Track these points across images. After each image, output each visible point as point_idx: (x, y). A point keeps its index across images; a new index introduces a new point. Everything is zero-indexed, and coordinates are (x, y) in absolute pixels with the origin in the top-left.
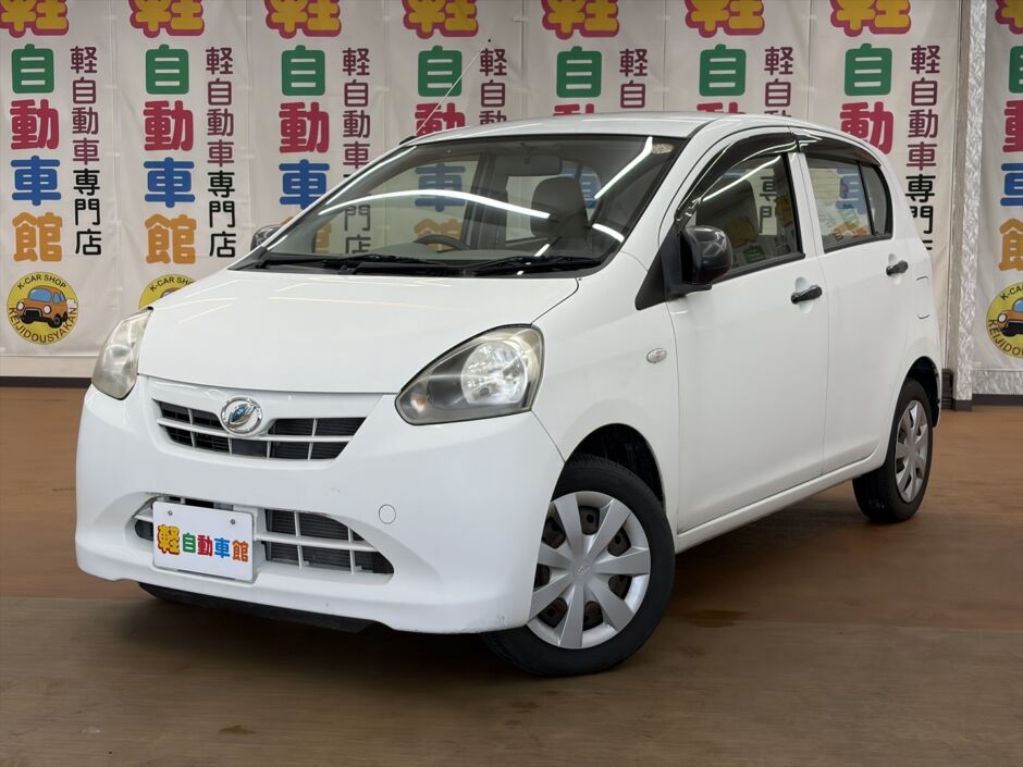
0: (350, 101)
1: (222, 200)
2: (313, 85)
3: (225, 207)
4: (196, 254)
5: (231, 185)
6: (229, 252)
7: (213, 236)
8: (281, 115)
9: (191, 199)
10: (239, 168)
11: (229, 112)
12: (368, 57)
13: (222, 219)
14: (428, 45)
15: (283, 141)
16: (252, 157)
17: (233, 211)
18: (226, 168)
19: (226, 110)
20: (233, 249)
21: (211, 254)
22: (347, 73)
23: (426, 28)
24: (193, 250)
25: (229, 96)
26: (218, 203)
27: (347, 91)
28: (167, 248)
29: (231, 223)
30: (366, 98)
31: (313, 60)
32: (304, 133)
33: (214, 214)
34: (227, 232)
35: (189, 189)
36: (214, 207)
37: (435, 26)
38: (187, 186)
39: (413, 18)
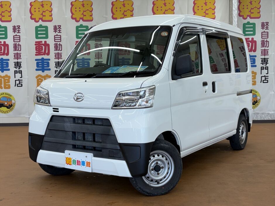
0: (56, 41)
1: (18, 70)
2: (45, 36)
3: (19, 72)
4: (11, 86)
5: (21, 66)
6: (21, 85)
7: (16, 81)
8: (35, 45)
9: (9, 70)
10: (23, 60)
11: (20, 44)
12: (61, 28)
13: (18, 76)
14: (78, 24)
15: (36, 52)
16: (27, 57)
17: (21, 73)
18: (19, 60)
19: (19, 44)
20: (22, 84)
21: (15, 86)
22: (55, 32)
23: (78, 19)
24: (10, 85)
25: (20, 40)
26: (17, 71)
27: (55, 38)
28: (2, 84)
29: (21, 77)
30: (61, 39)
31: (45, 29)
32: (42, 50)
33: (16, 74)
34: (20, 79)
35: (8, 67)
36: (16, 72)
37: (81, 18)
38: (8, 66)
39: (74, 16)
